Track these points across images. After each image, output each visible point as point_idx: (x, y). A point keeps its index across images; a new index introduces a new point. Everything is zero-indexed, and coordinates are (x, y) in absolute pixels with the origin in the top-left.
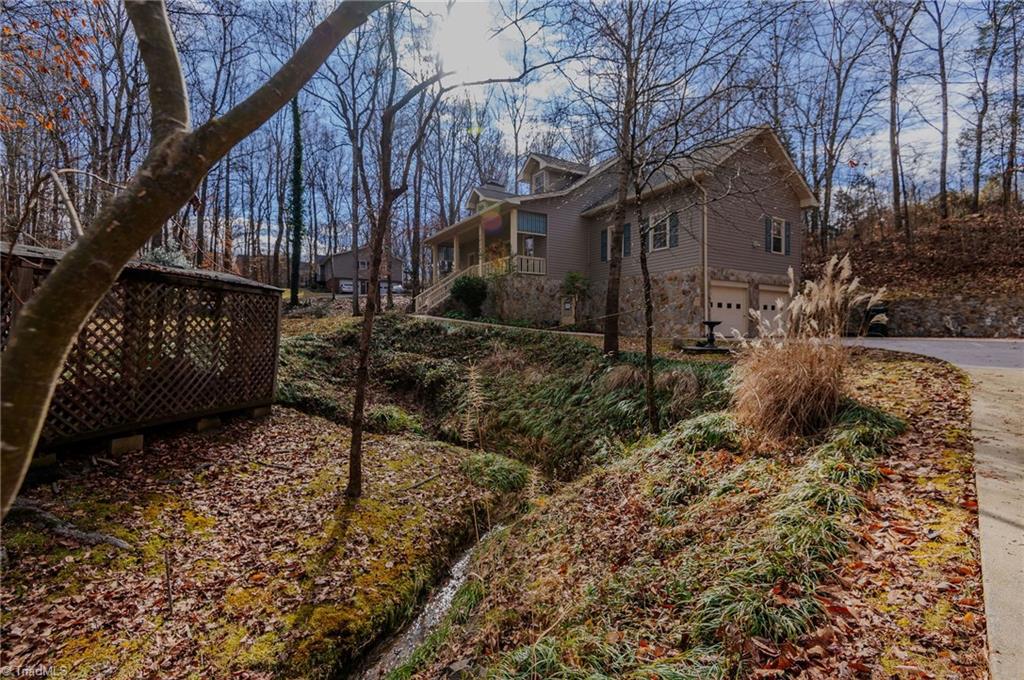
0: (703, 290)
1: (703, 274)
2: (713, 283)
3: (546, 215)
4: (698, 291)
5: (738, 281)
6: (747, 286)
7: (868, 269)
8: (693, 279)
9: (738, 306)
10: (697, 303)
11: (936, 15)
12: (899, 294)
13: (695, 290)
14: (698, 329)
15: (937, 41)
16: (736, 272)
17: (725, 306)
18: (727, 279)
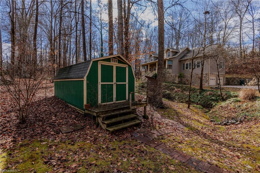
0: (209, 76)
1: (209, 73)
2: (210, 75)
3: (172, 61)
4: (208, 77)
5: (214, 74)
6: (216, 75)
7: (237, 70)
8: (207, 74)
9: (214, 79)
10: (207, 79)
11: (252, 15)
12: (245, 76)
13: (207, 76)
14: (208, 84)
15: (252, 20)
16: (214, 73)
17: (212, 79)
18: (213, 74)
